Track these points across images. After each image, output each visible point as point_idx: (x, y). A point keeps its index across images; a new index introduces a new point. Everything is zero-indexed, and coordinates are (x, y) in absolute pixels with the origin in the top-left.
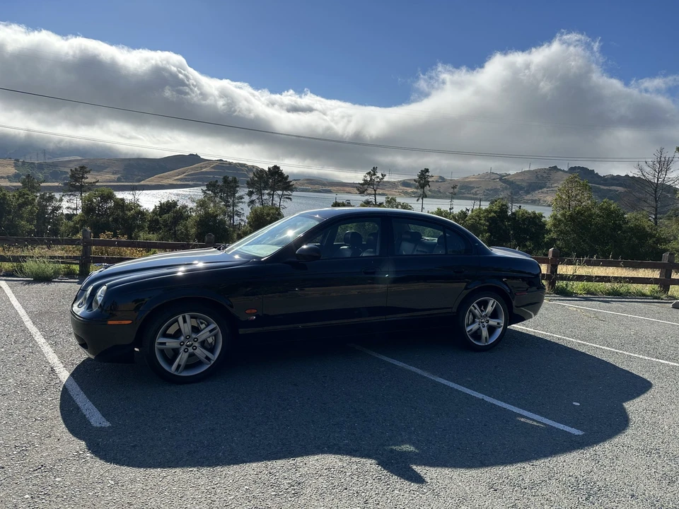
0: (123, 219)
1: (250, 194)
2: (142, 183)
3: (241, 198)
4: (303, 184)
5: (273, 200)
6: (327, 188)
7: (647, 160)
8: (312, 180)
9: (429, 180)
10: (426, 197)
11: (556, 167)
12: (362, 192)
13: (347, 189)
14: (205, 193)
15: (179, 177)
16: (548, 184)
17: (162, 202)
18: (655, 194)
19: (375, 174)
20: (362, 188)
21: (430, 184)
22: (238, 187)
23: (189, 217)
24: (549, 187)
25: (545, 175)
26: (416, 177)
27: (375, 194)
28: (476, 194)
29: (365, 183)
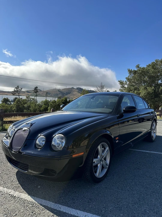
9: (38, 90)
10: (37, 96)
11: (73, 87)
12: (13, 95)
13: (6, 94)
16: (72, 92)
19: (18, 88)
20: (13, 93)
25: (70, 90)
26: (34, 90)
27: (19, 95)
28: (52, 95)
29: (15, 91)
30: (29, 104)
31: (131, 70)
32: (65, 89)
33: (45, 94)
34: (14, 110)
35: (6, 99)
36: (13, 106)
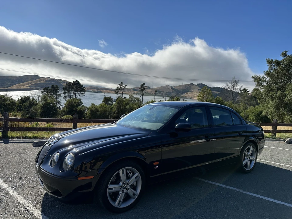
0: (4, 105)
1: (64, 93)
2: (9, 88)
3: (60, 95)
4: (88, 89)
5: (75, 96)
6: (100, 91)
7: (229, 81)
8: (93, 87)
9: (145, 88)
10: (144, 95)
11: (192, 83)
12: (116, 93)
13: (109, 91)
14: (43, 92)
15: (28, 85)
16: (190, 90)
17: (22, 97)
18: (233, 94)
19: (122, 85)
20: (117, 91)
21: (145, 89)
22: (59, 90)
23: (37, 104)
24: (190, 92)
25: (189, 87)
26: (140, 87)
27: (123, 94)
28: (163, 94)
29: (118, 89)
30: (132, 105)
31: (272, 60)
32: (180, 86)
33: (154, 92)
34: (115, 112)
35: (107, 98)
36: (114, 107)
